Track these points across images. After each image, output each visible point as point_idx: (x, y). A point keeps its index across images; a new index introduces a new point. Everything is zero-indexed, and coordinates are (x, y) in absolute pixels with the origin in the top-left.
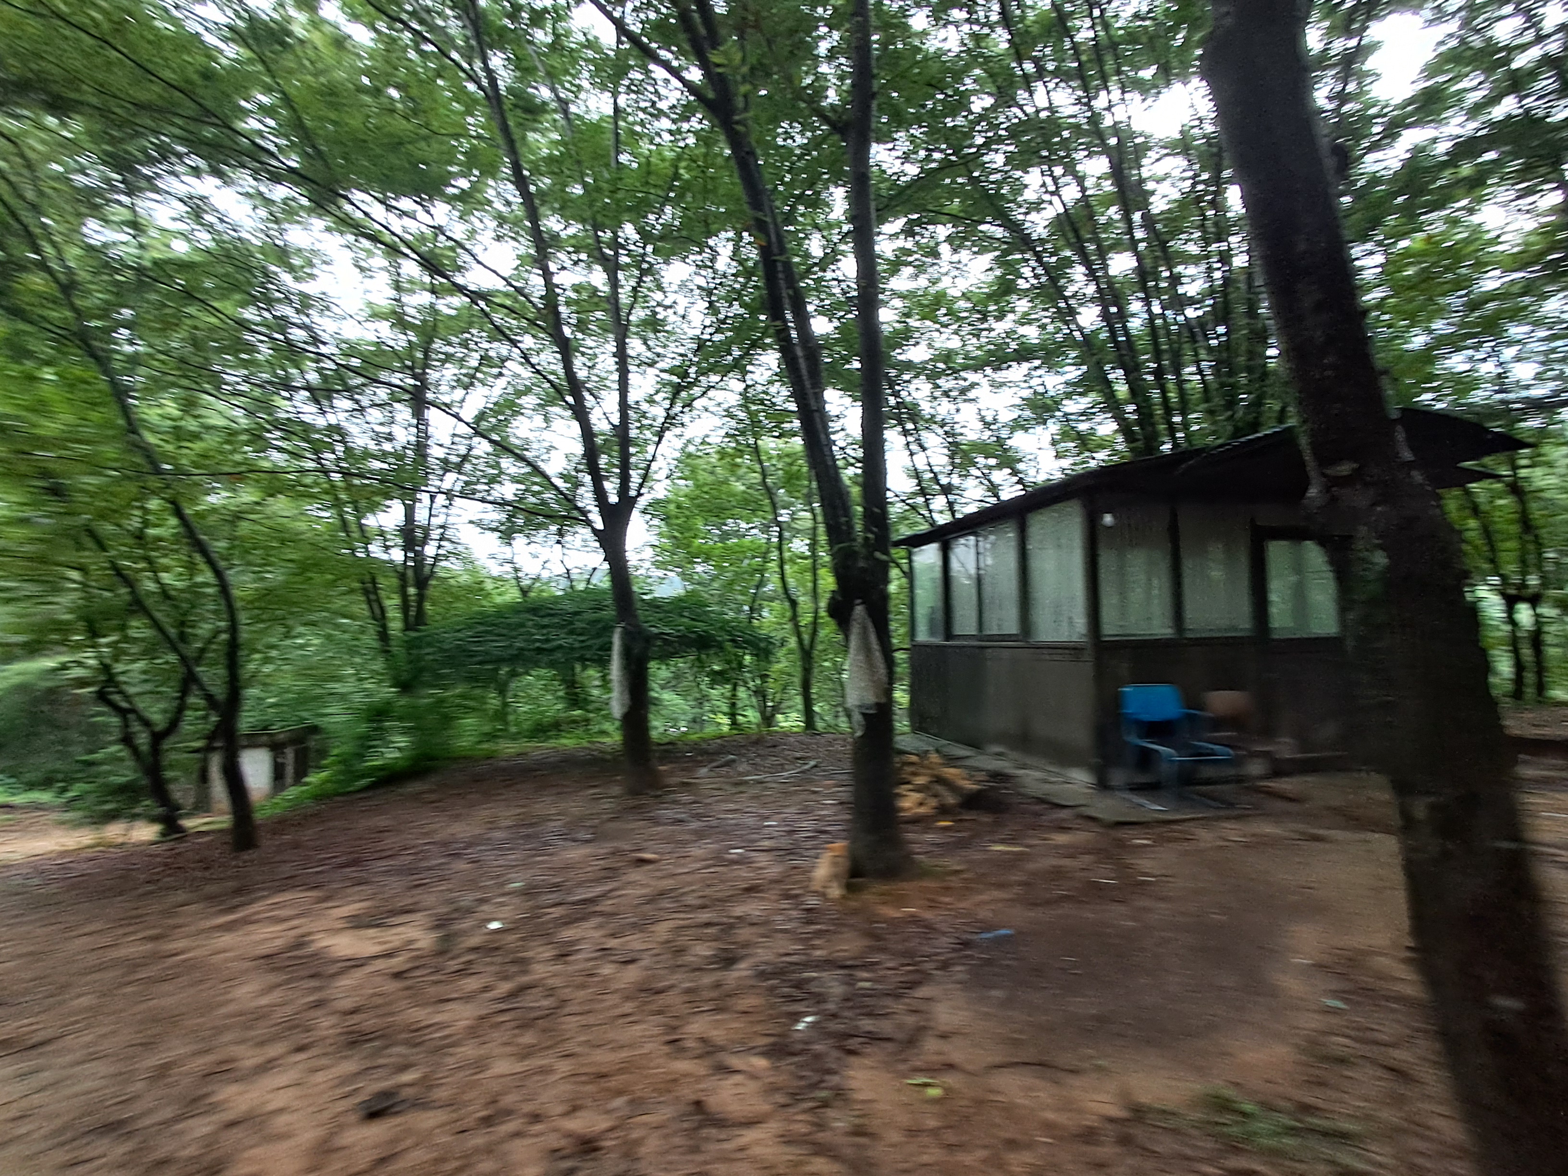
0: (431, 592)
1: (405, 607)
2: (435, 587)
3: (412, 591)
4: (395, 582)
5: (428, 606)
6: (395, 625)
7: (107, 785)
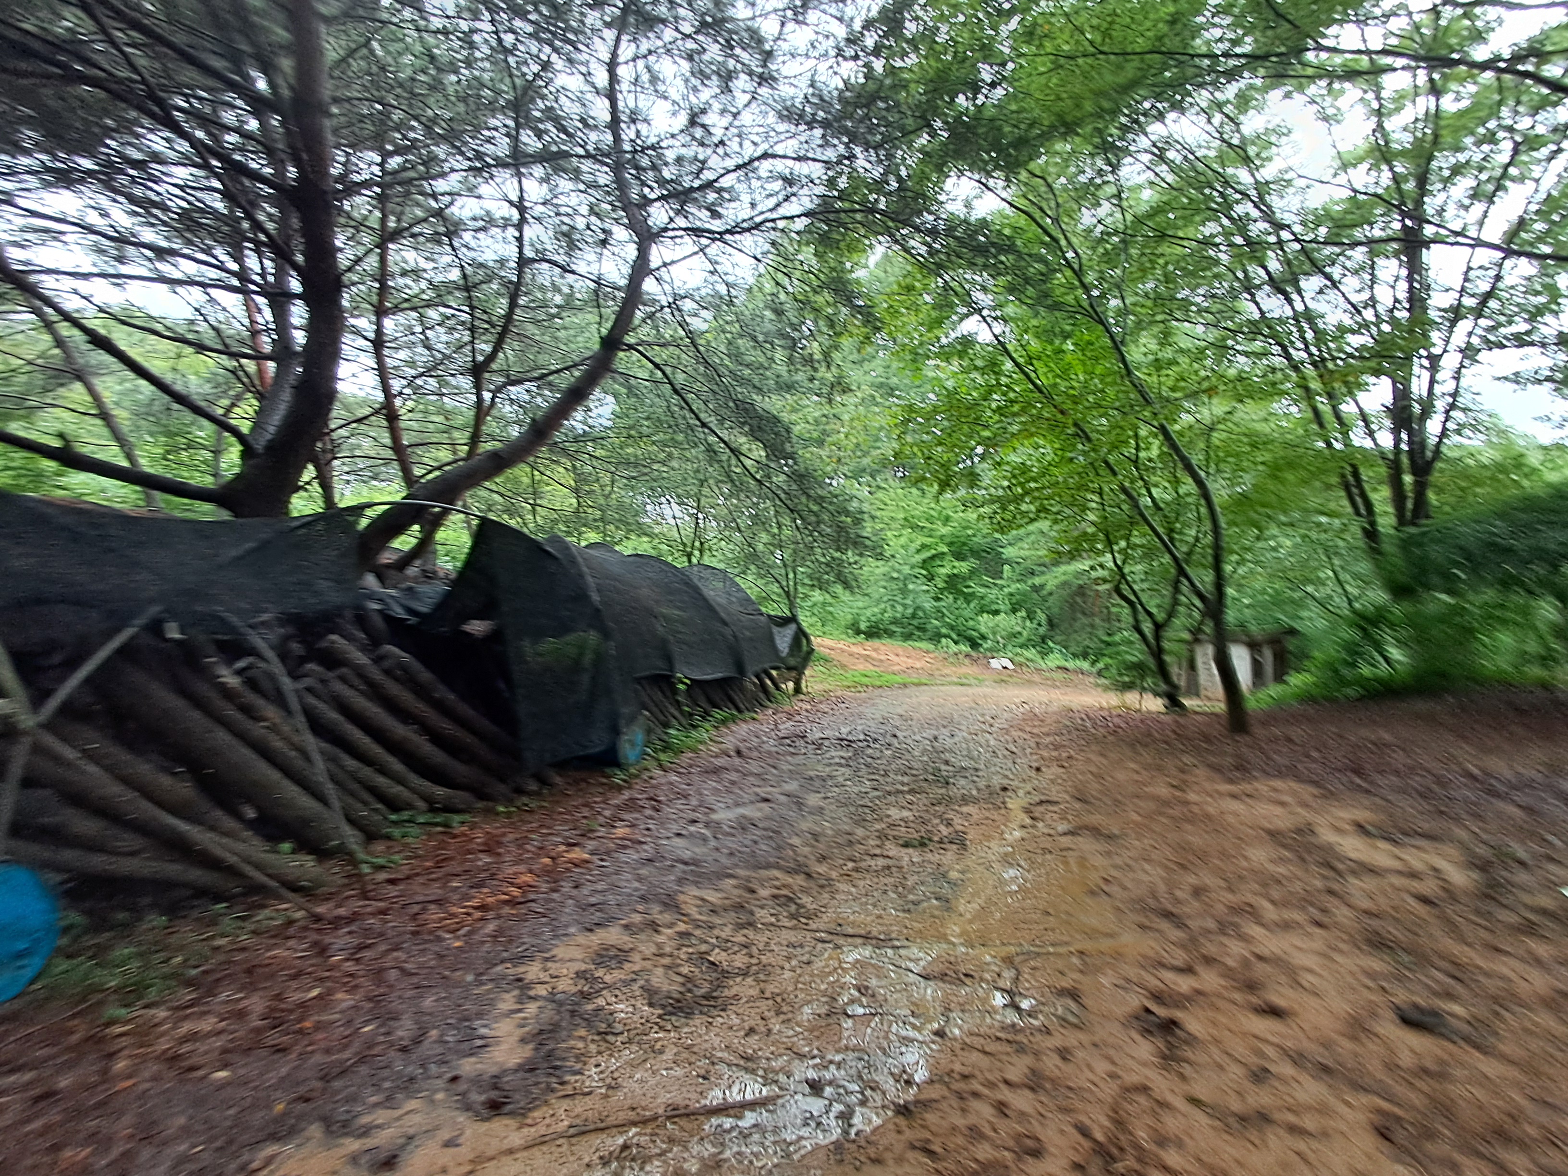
0: (1435, 477)
1: (1399, 498)
2: (1442, 471)
3: (1408, 479)
4: (1383, 471)
5: (1432, 496)
6: (1386, 521)
7: (1124, 662)
